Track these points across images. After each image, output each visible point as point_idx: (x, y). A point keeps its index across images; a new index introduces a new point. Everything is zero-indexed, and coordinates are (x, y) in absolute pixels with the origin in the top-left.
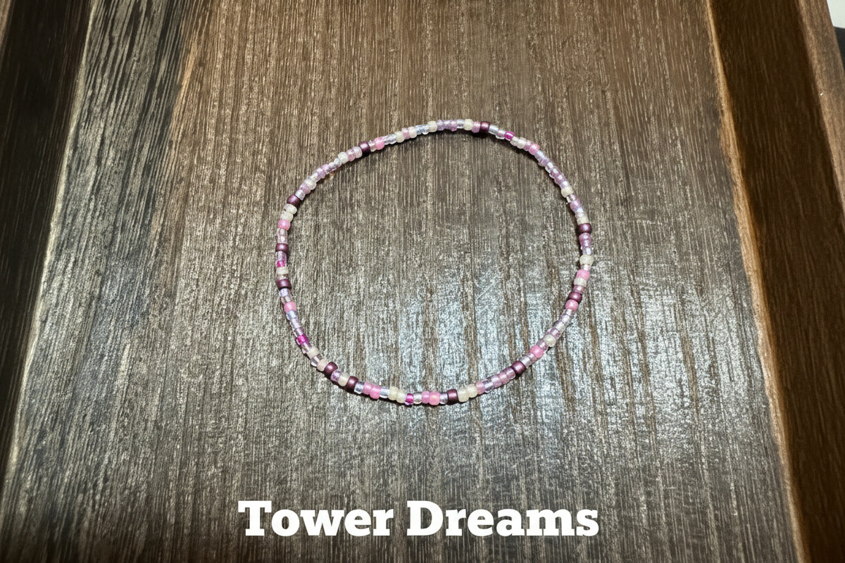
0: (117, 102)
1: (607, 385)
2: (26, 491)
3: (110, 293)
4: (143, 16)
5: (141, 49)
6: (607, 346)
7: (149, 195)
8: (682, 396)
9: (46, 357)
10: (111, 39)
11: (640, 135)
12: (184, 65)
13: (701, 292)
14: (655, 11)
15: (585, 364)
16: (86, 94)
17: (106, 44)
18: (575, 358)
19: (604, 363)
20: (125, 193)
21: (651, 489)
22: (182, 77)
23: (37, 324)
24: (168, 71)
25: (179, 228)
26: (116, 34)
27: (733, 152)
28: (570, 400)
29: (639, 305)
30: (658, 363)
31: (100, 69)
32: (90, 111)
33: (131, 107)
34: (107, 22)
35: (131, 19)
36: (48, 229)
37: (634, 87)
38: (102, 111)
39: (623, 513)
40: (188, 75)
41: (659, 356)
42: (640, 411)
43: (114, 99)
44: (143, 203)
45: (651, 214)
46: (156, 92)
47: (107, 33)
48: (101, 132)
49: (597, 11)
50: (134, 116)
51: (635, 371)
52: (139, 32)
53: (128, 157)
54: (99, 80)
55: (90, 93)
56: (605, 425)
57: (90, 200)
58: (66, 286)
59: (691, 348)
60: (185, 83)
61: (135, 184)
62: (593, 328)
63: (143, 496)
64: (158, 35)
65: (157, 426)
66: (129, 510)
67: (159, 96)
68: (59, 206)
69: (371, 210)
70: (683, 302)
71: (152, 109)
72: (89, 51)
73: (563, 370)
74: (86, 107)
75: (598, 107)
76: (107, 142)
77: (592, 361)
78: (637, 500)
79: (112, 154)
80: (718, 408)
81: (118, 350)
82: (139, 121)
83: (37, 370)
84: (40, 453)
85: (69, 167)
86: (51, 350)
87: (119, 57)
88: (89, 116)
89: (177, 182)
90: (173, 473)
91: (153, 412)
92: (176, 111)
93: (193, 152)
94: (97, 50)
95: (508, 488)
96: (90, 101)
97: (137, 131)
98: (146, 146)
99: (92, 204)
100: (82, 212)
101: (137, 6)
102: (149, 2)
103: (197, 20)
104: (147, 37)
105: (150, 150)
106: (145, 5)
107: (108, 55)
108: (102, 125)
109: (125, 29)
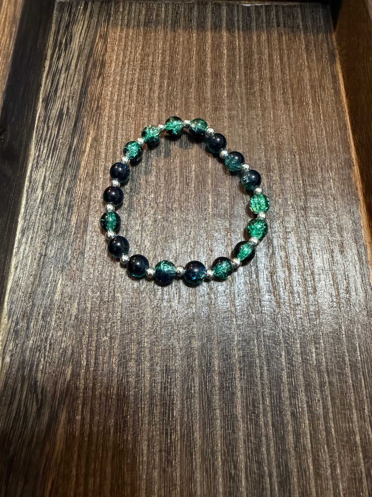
0: (52, 160)
1: (296, 295)
2: (10, 350)
3: (51, 252)
4: (65, 115)
5: (64, 132)
6: (296, 277)
7: (70, 205)
8: (332, 301)
9: (18, 285)
10: (48, 127)
11: (312, 176)
12: (86, 140)
13: (342, 252)
14: (320, 116)
15: (285, 285)
16: (35, 154)
17: (46, 129)
18: (280, 282)
19: (295, 285)
20: (57, 204)
21: (318, 346)
22: (86, 147)
23: (12, 269)
24: (78, 143)
25: (86, 221)
26: (51, 124)
27: (359, 185)
28: (278, 303)
29: (311, 258)
30: (320, 285)
31: (43, 141)
32: (37, 163)
33: (59, 162)
34: (46, 119)
35: (58, 116)
36: (17, 222)
37: (309, 153)
38: (44, 163)
39: (304, 356)
40: (89, 145)
41: (321, 282)
42: (312, 308)
43: (50, 158)
44: (66, 209)
45: (318, 215)
46: (72, 154)
48: (44, 173)
49: (292, 116)
50: (61, 166)
51: (310, 290)
52: (62, 123)
53: (58, 186)
54: (42, 147)
55: (37, 154)
56: (295, 315)
57: (39, 207)
58: (27, 250)
59: (337, 278)
60: (87, 149)
61: (62, 199)
62: (289, 269)
63: (69, 352)
64: (73, 125)
65: (76, 318)
66: (63, 359)
67: (74, 155)
68: (22, 210)
69: (182, 211)
70: (332, 257)
71: (70, 163)
72: (36, 132)
73: (275, 288)
74: (36, 161)
75: (292, 163)
76: (47, 178)
77: (289, 284)
78: (310, 350)
79: (50, 185)
80: (350, 307)
81: (56, 281)
82: (64, 168)
83: (13, 291)
84: (16, 332)
85: (27, 191)
86: (21, 282)
87: (52, 136)
88: (37, 166)
89: (84, 199)
90: (85, 340)
91: (74, 312)
92: (83, 163)
93: (92, 183)
94: (41, 132)
95: (248, 344)
96: (38, 158)
97: (63, 173)
98: (68, 181)
99: (40, 209)
100: (35, 213)
101: (61, 110)
102: (68, 108)
103: (93, 118)
104: (67, 126)
105: (70, 183)
106: (66, 110)
107: (47, 135)
108: (44, 170)
109: (55, 122)
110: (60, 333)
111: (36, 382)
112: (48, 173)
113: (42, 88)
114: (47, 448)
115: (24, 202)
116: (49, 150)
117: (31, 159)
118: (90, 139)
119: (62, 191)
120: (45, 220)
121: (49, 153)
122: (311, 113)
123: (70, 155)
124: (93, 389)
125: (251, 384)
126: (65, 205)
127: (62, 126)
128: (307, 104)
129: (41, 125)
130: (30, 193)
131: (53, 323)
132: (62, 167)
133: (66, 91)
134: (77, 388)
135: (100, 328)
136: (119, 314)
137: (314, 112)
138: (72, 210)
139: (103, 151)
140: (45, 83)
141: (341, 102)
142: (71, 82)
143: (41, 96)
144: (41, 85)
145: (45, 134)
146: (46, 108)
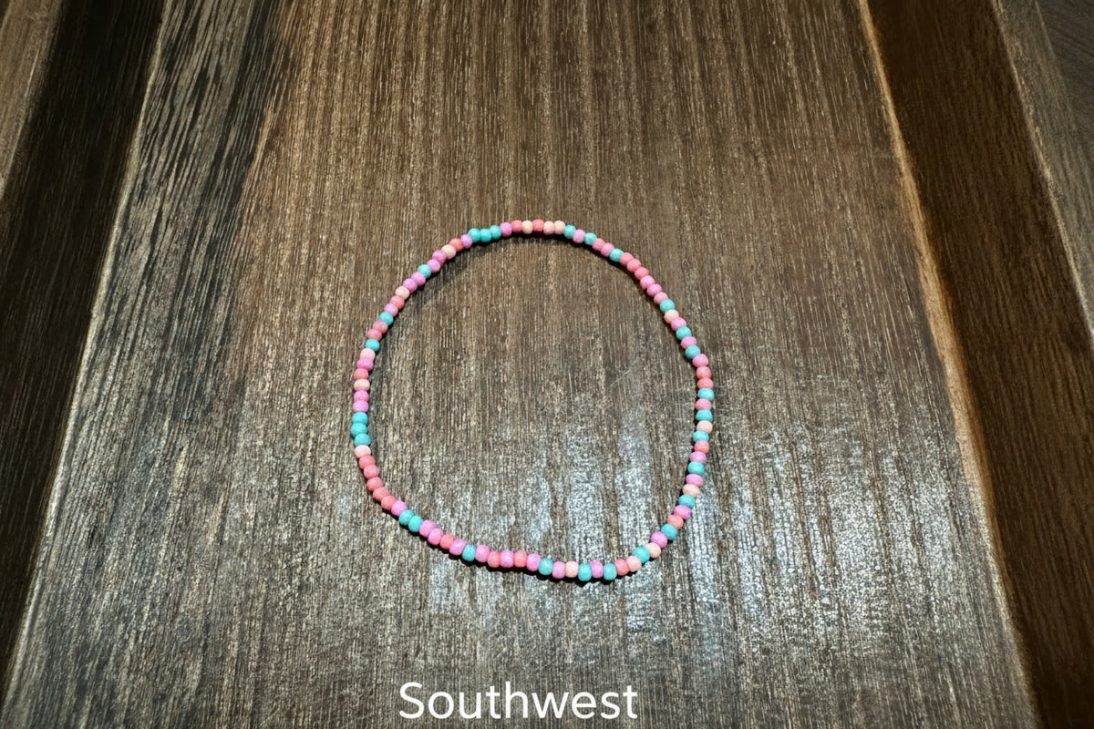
0: (176, 177)
3: (166, 387)
4: (211, 81)
5: (208, 117)
7: (213, 279)
10: (172, 107)
16: (140, 166)
17: (166, 112)
20: (184, 276)
23: (70, 427)
24: (239, 141)
26: (178, 102)
32: (144, 185)
33: (192, 183)
34: (168, 90)
35: (196, 86)
36: (88, 317)
38: (158, 185)
40: (262, 145)
43: (173, 175)
44: (205, 289)
46: (223, 165)
47: (168, 102)
48: (157, 207)
50: (197, 191)
52: (205, 100)
53: (189, 236)
54: (156, 152)
55: (144, 166)
57: (142, 284)
58: (108, 383)
60: (259, 153)
61: (197, 265)
64: (228, 102)
67: (228, 167)
68: (103, 291)
71: (219, 183)
72: (145, 120)
74: (140, 181)
76: (164, 218)
79: (170, 231)
81: (172, 454)
82: (203, 196)
85: (117, 249)
87: (182, 124)
88: (142, 193)
91: (214, 525)
92: (248, 183)
93: (268, 229)
94: (155, 119)
96: (146, 174)
97: (200, 209)
98: (211, 224)
99: (143, 289)
100: (132, 298)
101: (203, 73)
102: (219, 68)
103: (274, 85)
104: (214, 105)
105: (216, 227)
106: (213, 72)
107: (168, 123)
108: (159, 199)
109: (189, 95)
110: (178, 576)
111: (112, 696)
112: (167, 207)
113: (163, 29)
115: (107, 272)
116: (171, 157)
117: (130, 177)
118: (266, 131)
119: (198, 248)
120: (155, 314)
121: (172, 164)
122: (791, 63)
123: (218, 167)
124: (252, 715)
125: (658, 698)
126: (203, 278)
127: (204, 103)
128: (781, 44)
129: (157, 103)
130: (123, 251)
131: (162, 553)
132: (200, 193)
133: (216, 30)
134: (213, 712)
135: (276, 567)
136: (324, 530)
137: (798, 62)
138: (219, 289)
139: (298, 155)
140: (171, 15)
141: (861, 34)
142: (229, 12)
143: (159, 43)
144: (161, 22)
145: (164, 121)
146: (169, 68)
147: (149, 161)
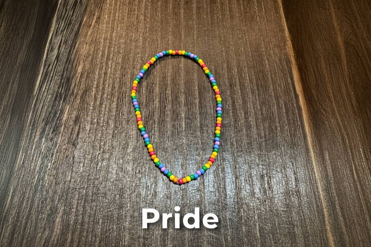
0: (67, 30)
10: (66, 10)
17: (64, 11)
22: (92, 22)
26: (68, 8)
31: (61, 20)
32: (57, 32)
35: (74, 4)
38: (61, 33)
43: (66, 29)
47: (65, 7)
48: (60, 39)
55: (57, 27)
57: (55, 60)
60: (93, 24)
74: (55, 31)
76: (63, 42)
79: (64, 46)
87: (69, 16)
92: (89, 33)
93: (95, 47)
96: (57, 29)
99: (56, 62)
101: (76, 0)
103: (98, 4)
108: (61, 37)
109: (71, 7)
112: (63, 39)
114: (47, 232)
116: (65, 24)
118: (95, 18)
119: (73, 51)
120: (59, 69)
121: (66, 26)
127: (76, 9)
129: (61, 8)
145: (64, 14)
147: (59, 25)
